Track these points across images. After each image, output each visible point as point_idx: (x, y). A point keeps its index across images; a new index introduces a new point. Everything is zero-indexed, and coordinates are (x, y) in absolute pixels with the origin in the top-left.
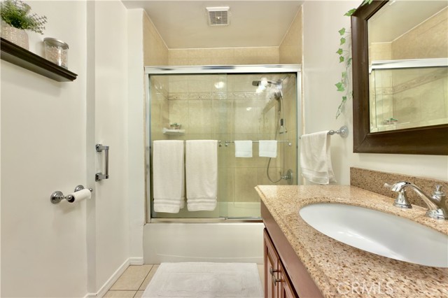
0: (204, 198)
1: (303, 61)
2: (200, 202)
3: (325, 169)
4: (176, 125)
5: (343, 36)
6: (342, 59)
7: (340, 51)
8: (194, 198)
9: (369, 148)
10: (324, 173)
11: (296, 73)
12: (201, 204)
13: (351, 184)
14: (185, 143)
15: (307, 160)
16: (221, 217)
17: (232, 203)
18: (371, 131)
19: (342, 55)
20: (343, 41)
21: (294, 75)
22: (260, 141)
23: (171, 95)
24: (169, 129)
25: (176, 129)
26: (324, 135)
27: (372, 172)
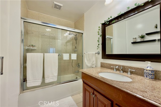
0: (53, 77)
1: (85, 30)
2: (51, 78)
3: (94, 63)
4: (32, 45)
5: (99, 28)
6: (99, 34)
7: (98, 32)
8: (48, 77)
9: (106, 58)
10: (94, 64)
11: (83, 33)
12: (51, 79)
13: (101, 67)
14: (44, 54)
15: (88, 60)
16: (58, 83)
17: (62, 76)
18: (106, 54)
19: (99, 33)
20: (99, 30)
21: (82, 34)
22: (71, 54)
23: (28, 31)
24: (28, 47)
25: (32, 47)
26: (94, 53)
27: (107, 64)
